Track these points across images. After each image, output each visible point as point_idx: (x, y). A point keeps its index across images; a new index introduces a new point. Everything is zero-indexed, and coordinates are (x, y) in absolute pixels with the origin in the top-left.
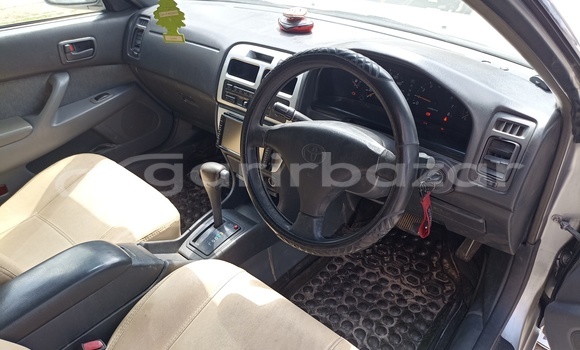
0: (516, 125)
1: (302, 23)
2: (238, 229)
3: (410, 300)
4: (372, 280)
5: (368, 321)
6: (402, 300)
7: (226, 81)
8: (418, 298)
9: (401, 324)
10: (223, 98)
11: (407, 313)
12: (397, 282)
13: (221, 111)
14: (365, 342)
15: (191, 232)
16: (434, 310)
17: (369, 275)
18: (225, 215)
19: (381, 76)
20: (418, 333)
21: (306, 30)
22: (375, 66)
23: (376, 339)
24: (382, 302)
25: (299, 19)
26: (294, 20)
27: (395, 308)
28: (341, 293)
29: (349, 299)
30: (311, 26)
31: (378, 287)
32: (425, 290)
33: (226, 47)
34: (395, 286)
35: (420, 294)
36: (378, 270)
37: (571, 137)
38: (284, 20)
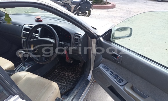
0: (79, 36)
1: (40, 19)
2: (29, 66)
3: (71, 77)
4: (63, 75)
5: (61, 82)
6: (69, 77)
7: (23, 33)
8: (72, 76)
9: (68, 81)
10: (23, 36)
11: (70, 79)
12: (68, 74)
13: (23, 40)
14: (61, 86)
15: (17, 68)
16: (76, 78)
17: (62, 74)
18: (26, 63)
19: (51, 28)
20: (72, 82)
21: (41, 21)
22: (50, 26)
23: (63, 85)
24: (65, 78)
25: (40, 18)
26: (38, 19)
27: (67, 79)
28: (56, 78)
29: (57, 79)
30: (42, 20)
31: (64, 75)
32: (74, 74)
33: (23, 25)
34: (68, 75)
35: (73, 75)
36: (64, 72)
37: (90, 38)
38: (36, 19)
